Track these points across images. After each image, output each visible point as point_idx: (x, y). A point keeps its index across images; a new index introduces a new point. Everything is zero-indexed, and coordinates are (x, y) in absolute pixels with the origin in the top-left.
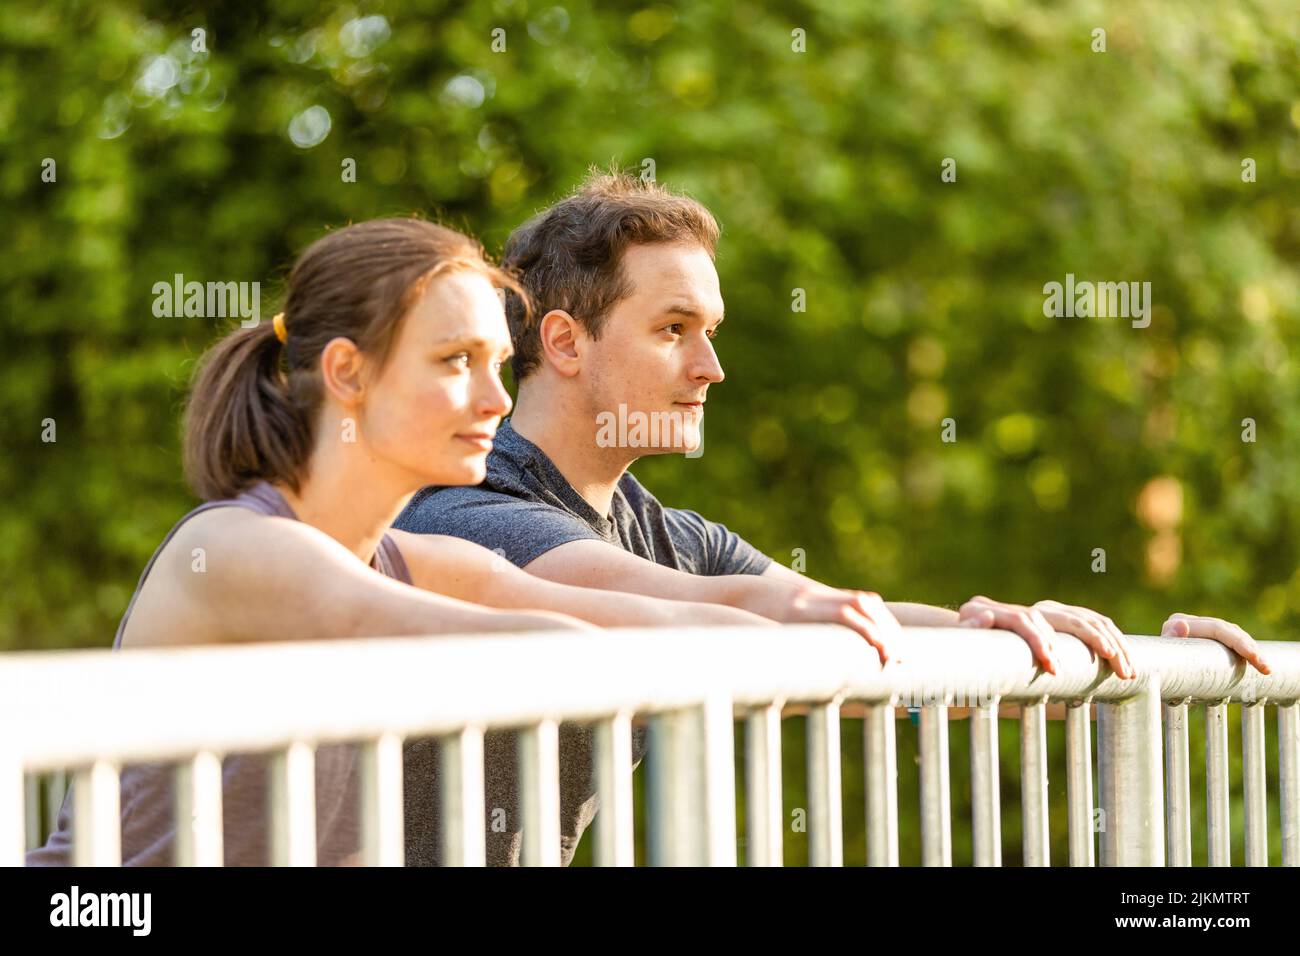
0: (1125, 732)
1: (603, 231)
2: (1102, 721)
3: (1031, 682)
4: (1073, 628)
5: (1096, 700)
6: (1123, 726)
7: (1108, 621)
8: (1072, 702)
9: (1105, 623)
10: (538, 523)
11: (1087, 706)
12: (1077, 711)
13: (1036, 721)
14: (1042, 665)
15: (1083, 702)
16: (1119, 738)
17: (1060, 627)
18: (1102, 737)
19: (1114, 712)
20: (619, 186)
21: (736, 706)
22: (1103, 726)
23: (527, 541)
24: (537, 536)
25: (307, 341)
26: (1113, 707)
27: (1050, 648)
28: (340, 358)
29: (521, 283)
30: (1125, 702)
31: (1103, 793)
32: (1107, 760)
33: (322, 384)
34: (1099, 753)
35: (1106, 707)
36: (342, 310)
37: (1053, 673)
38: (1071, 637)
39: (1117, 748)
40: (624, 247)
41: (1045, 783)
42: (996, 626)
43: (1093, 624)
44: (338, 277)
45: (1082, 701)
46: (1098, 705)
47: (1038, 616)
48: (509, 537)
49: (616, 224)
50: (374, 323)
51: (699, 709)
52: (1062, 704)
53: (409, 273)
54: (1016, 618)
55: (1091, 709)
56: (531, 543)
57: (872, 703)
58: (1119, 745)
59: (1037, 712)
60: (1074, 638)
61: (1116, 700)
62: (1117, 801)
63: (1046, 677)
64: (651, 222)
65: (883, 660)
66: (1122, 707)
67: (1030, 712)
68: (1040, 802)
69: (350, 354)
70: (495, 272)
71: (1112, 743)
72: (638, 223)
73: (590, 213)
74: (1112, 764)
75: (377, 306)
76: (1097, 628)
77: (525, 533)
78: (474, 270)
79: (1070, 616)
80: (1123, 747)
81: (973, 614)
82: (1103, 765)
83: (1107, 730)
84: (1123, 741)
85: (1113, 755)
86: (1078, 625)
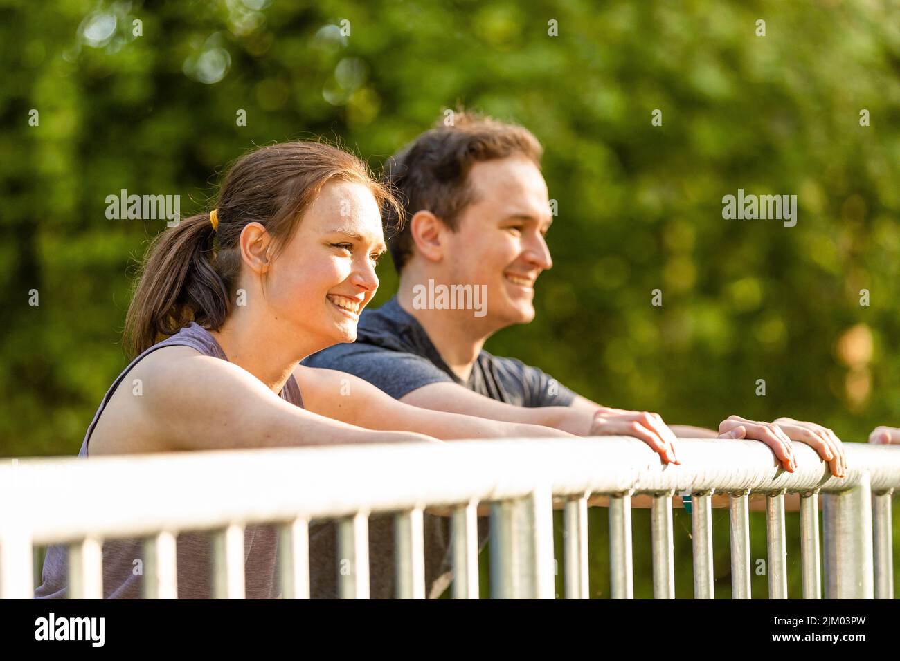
0: (844, 516)
1: (454, 153)
2: (826, 507)
3: (774, 479)
4: (804, 438)
5: (822, 492)
6: (842, 511)
7: (830, 432)
8: (804, 493)
9: (827, 434)
10: (407, 369)
11: (816, 496)
12: (808, 500)
13: (778, 508)
14: (782, 464)
15: (813, 493)
16: (840, 520)
17: (795, 437)
18: (827, 520)
19: (836, 500)
20: (465, 120)
21: (554, 496)
22: (827, 511)
23: (398, 383)
24: (405, 379)
25: (230, 225)
26: (834, 497)
27: (788, 452)
28: (253, 237)
29: (396, 197)
30: (844, 493)
31: (827, 562)
32: (830, 536)
33: (240, 257)
34: (824, 531)
35: (830, 497)
36: (259, 203)
37: (791, 471)
38: (804, 444)
39: (838, 528)
40: (470, 166)
41: (785, 554)
42: (747, 437)
43: (819, 434)
44: (258, 179)
45: (812, 491)
46: (823, 495)
47: (779, 429)
48: (385, 379)
49: (464, 148)
50: (281, 211)
51: (529, 498)
52: (797, 495)
53: (310, 178)
54: (762, 430)
55: (818, 498)
56: (401, 384)
57: (657, 494)
58: (840, 525)
59: (779, 501)
60: (806, 445)
61: (837, 492)
62: (838, 568)
63: (785, 475)
64: (490, 145)
65: (665, 461)
66: (841, 497)
67: (773, 501)
68: (781, 569)
69: (261, 234)
70: (377, 186)
71: (834, 524)
72: (480, 146)
73: (444, 140)
74: (834, 540)
75: (284, 201)
76: (821, 437)
77: (397, 376)
78: (360, 181)
79: (801, 428)
80: (843, 527)
81: (730, 428)
82: (827, 540)
83: (830, 514)
84: (842, 522)
85: (835, 533)
86: (808, 435)
